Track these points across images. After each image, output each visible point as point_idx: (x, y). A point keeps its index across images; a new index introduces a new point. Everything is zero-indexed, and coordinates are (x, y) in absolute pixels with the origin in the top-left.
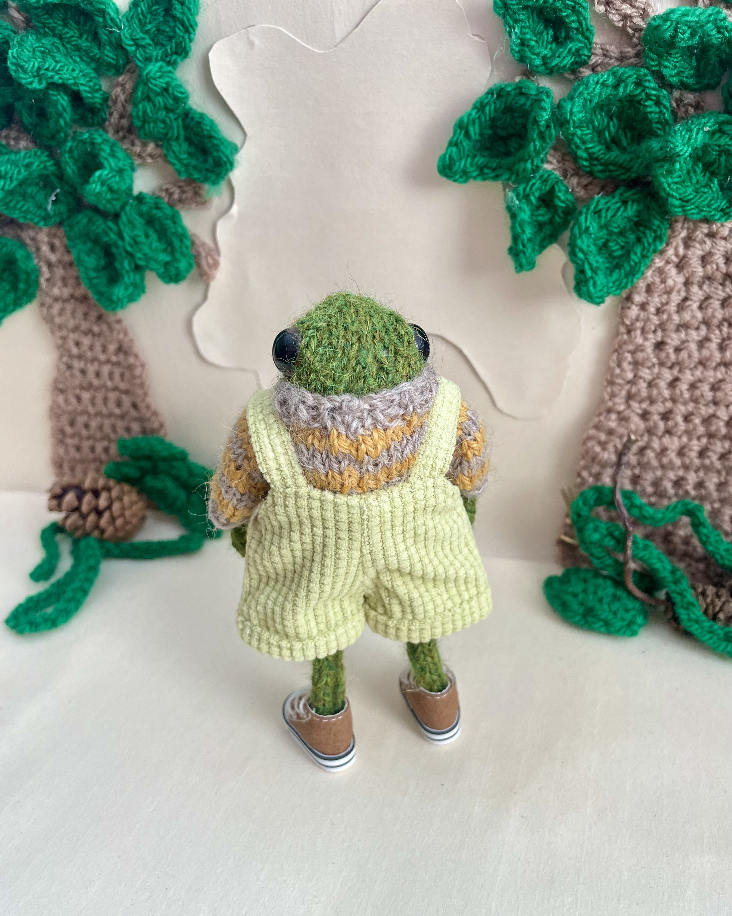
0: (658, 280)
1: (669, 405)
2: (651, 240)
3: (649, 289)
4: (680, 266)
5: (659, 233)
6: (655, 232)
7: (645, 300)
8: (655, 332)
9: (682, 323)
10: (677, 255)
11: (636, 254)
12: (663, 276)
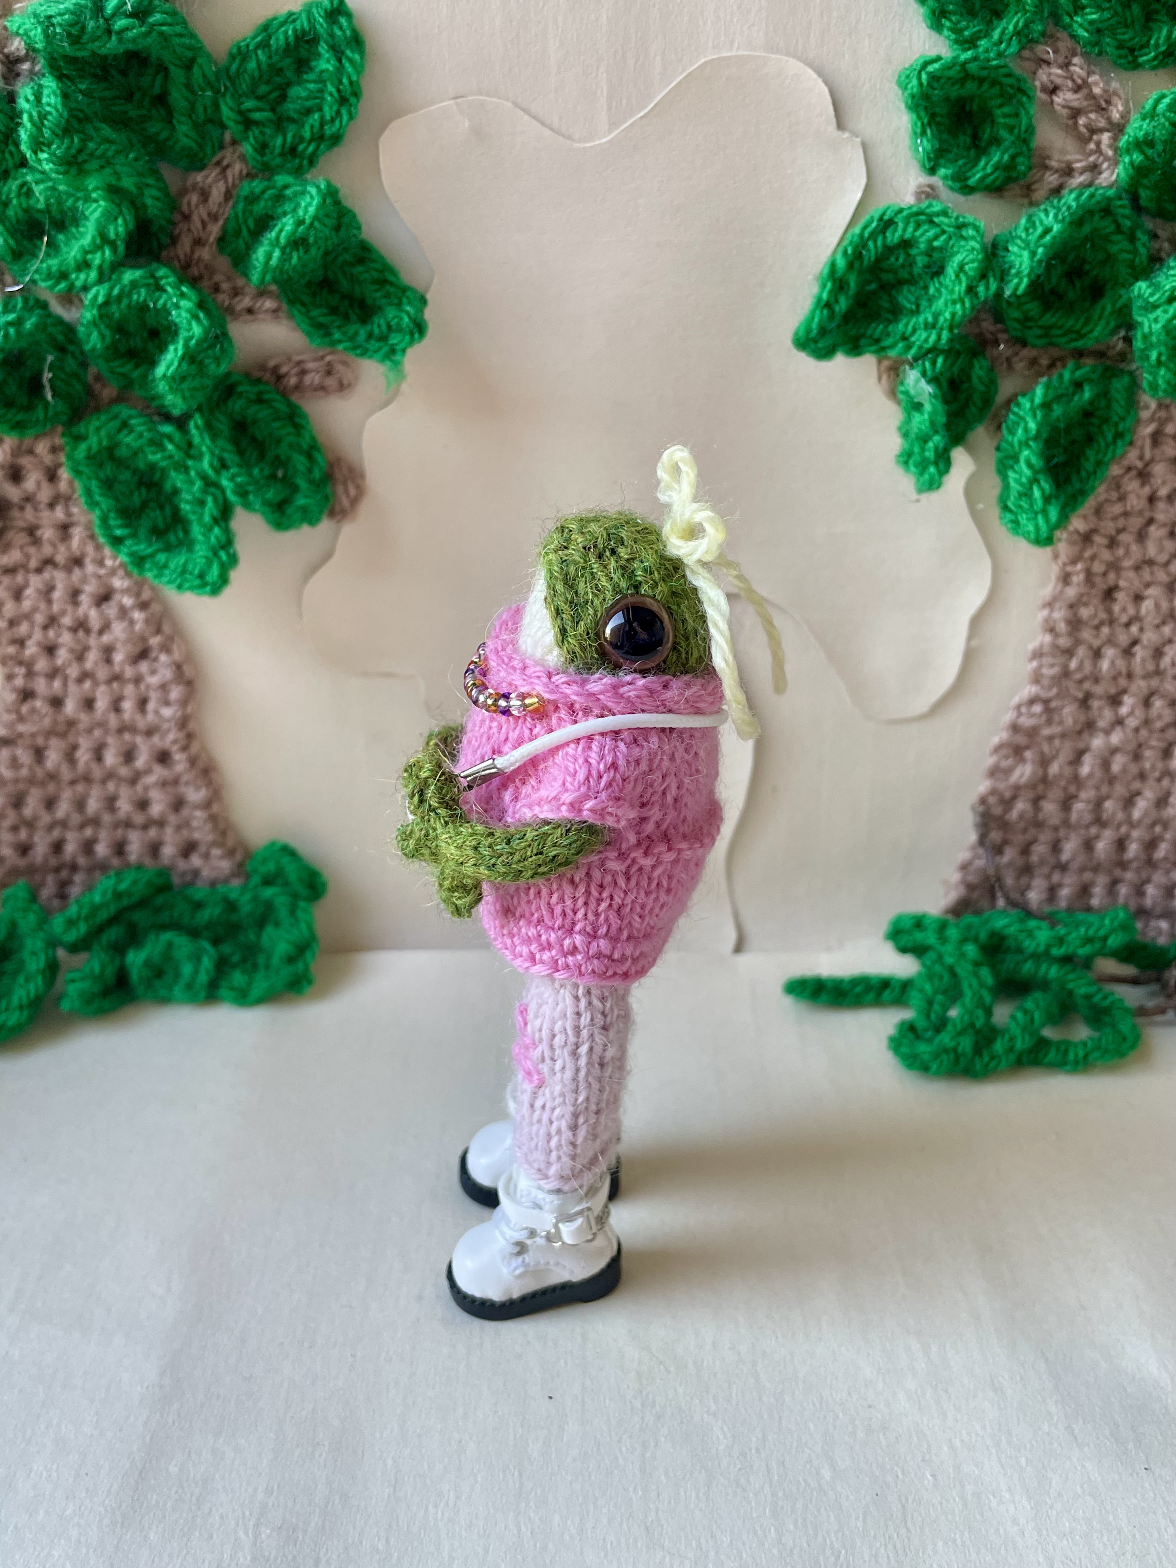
0: (1114, 495)
1: (1123, 682)
2: (1110, 437)
3: (1098, 511)
4: (1144, 475)
5: (1121, 427)
6: (1116, 425)
7: (1092, 526)
8: (1105, 574)
9: (1147, 557)
10: (1141, 458)
11: (1087, 459)
12: (1122, 491)
